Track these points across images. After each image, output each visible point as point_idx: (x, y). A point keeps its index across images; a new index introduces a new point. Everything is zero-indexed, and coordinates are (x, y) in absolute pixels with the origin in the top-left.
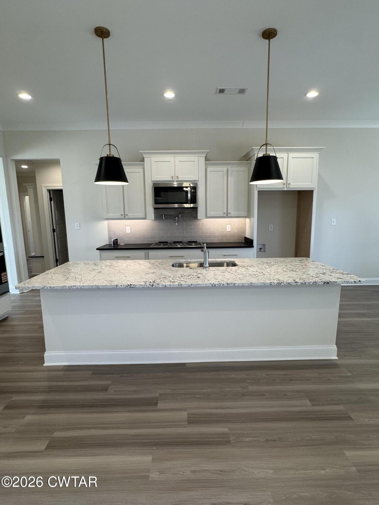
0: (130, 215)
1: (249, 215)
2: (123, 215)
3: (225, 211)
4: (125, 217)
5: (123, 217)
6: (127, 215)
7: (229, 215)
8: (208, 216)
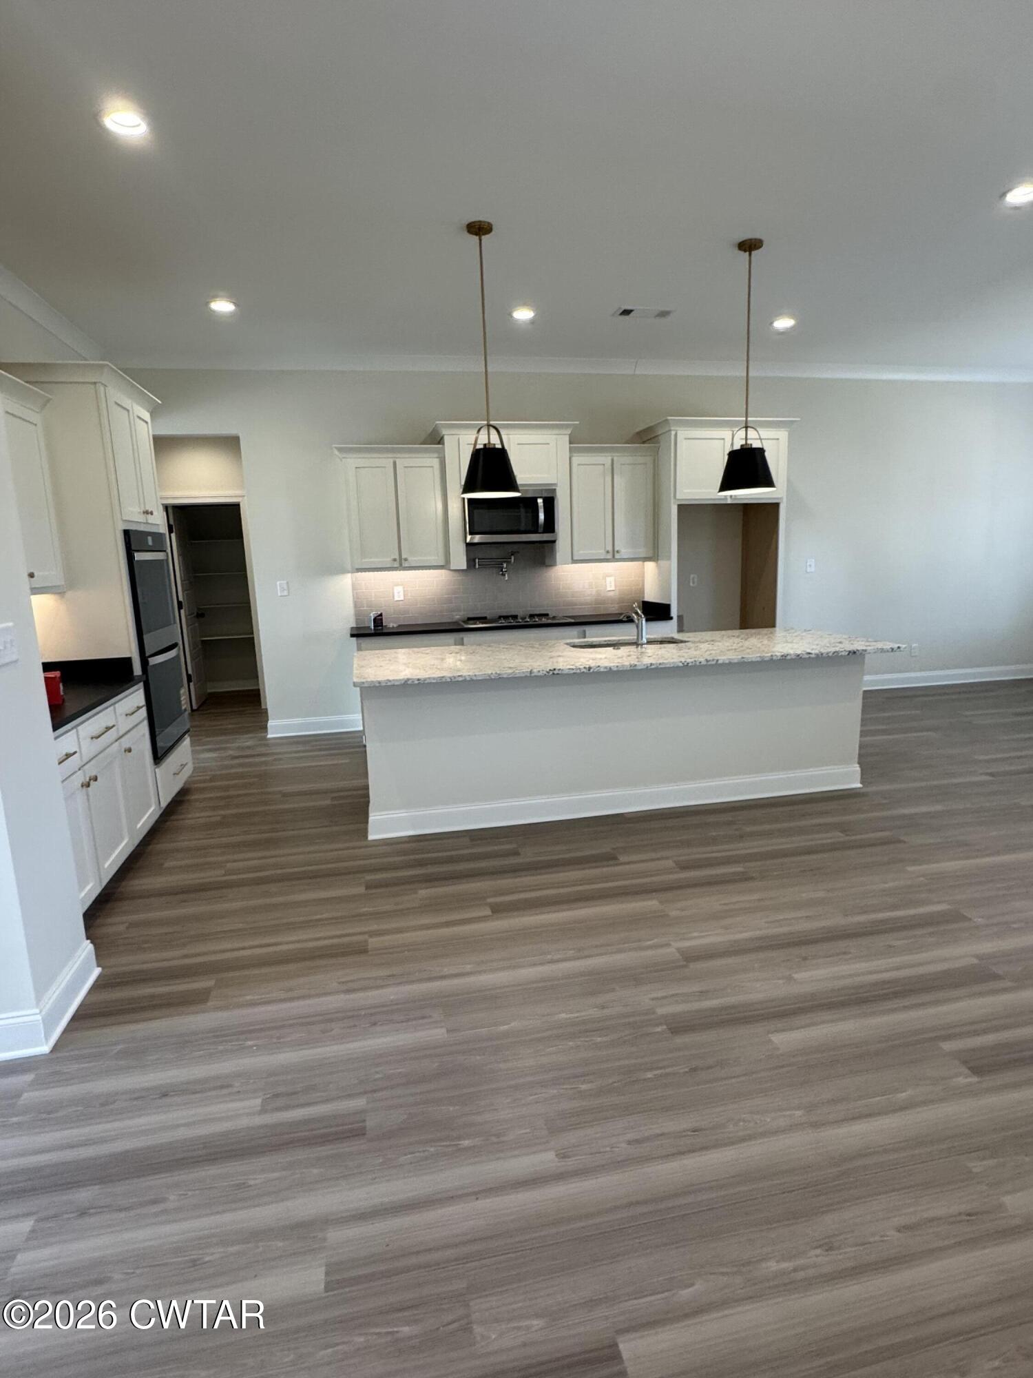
0: (413, 560)
1: (654, 557)
2: (398, 560)
3: (610, 548)
4: (401, 565)
5: (396, 564)
6: (406, 560)
7: (617, 556)
8: (575, 558)
